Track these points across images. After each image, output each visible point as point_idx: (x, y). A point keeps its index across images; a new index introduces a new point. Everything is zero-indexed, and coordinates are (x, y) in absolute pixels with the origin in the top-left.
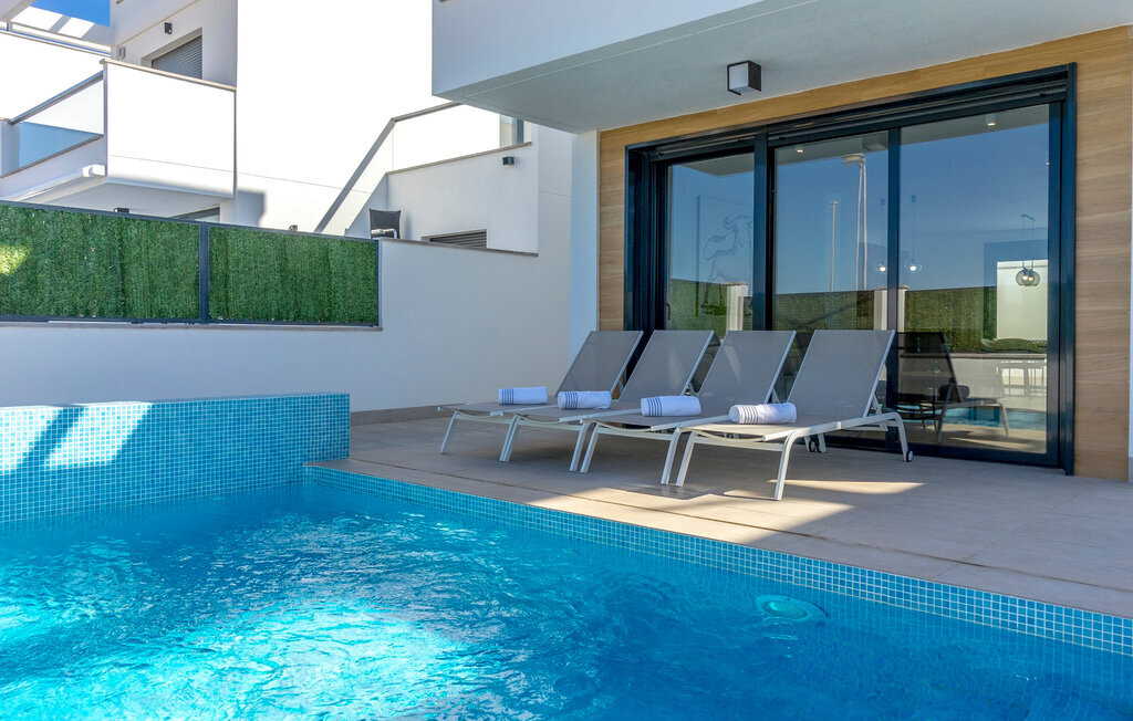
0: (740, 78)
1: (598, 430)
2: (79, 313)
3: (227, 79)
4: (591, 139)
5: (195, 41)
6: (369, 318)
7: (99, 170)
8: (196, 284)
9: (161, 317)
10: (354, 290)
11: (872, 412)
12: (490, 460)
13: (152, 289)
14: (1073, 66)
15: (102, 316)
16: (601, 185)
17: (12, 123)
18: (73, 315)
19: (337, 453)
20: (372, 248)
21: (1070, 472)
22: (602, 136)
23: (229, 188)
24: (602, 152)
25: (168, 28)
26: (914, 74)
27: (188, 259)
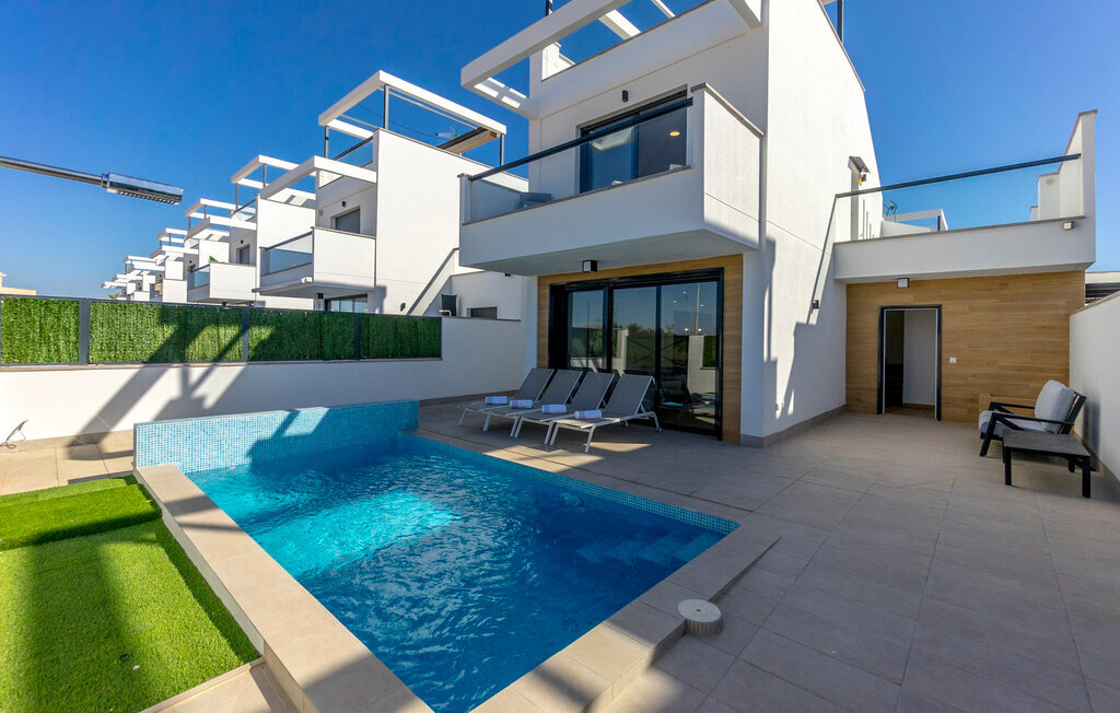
0: (588, 267)
1: (523, 419)
2: (300, 357)
3: (372, 233)
4: (534, 280)
5: (357, 211)
6: (435, 353)
7: (309, 279)
8: (354, 342)
9: (338, 357)
10: (429, 342)
11: (640, 412)
12: (478, 430)
13: (334, 345)
14: (723, 269)
15: (311, 358)
16: (539, 300)
17: (267, 249)
18: (298, 359)
19: (412, 427)
20: (438, 321)
21: (720, 439)
22: (540, 278)
23: (372, 285)
24: (539, 285)
25: (344, 204)
26: (665, 265)
27: (350, 330)
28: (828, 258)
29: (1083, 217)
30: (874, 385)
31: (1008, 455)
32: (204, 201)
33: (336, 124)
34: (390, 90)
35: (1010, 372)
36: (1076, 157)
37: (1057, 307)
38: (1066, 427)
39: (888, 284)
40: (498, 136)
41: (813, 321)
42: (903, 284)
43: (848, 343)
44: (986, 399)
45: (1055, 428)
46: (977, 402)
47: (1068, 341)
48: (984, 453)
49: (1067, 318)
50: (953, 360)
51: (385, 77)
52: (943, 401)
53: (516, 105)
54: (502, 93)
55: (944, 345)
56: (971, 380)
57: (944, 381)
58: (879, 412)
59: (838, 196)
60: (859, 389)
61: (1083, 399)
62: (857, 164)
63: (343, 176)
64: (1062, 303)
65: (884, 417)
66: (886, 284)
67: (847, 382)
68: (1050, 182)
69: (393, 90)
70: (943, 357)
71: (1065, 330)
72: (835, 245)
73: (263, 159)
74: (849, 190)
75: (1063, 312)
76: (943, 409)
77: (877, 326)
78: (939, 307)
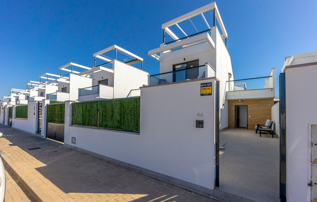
5: (107, 80)
7: (98, 97)
17: (80, 89)
25: (102, 78)
28: (225, 95)
29: (273, 88)
30: (234, 122)
31: (260, 133)
32: (47, 74)
33: (98, 56)
34: (117, 50)
35: (261, 119)
36: (272, 76)
37: (269, 106)
38: (270, 127)
39: (237, 101)
40: (141, 61)
41: (223, 108)
42: (240, 101)
43: (229, 113)
44: (256, 124)
45: (268, 127)
46: (255, 125)
48: (256, 133)
49: (271, 108)
50: (250, 116)
51: (116, 46)
52: (248, 125)
53: (158, 59)
54: (156, 57)
55: (248, 113)
56: (253, 121)
57: (248, 121)
58: (235, 128)
59: (227, 82)
60: (231, 123)
61: (273, 122)
62: (230, 74)
63: (103, 70)
64: (270, 105)
65: (236, 129)
66: (236, 100)
68: (267, 80)
69: (118, 50)
70: (248, 116)
71: (270, 110)
72: (226, 92)
73: (72, 64)
74: (228, 81)
76: (248, 127)
78: (247, 105)
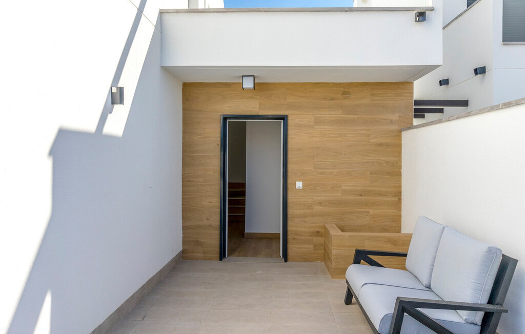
29: (432, 9)
35: (352, 197)
37: (392, 122)
39: (231, 86)
42: (248, 84)
43: (185, 165)
47: (400, 160)
49: (400, 135)
50: (299, 185)
52: (290, 237)
55: (290, 167)
56: (317, 208)
57: (290, 212)
58: (223, 255)
60: (200, 227)
64: (395, 117)
65: (231, 262)
67: (184, 218)
70: (290, 181)
71: (396, 148)
75: (395, 127)
76: (290, 246)
77: (219, 139)
78: (284, 118)
